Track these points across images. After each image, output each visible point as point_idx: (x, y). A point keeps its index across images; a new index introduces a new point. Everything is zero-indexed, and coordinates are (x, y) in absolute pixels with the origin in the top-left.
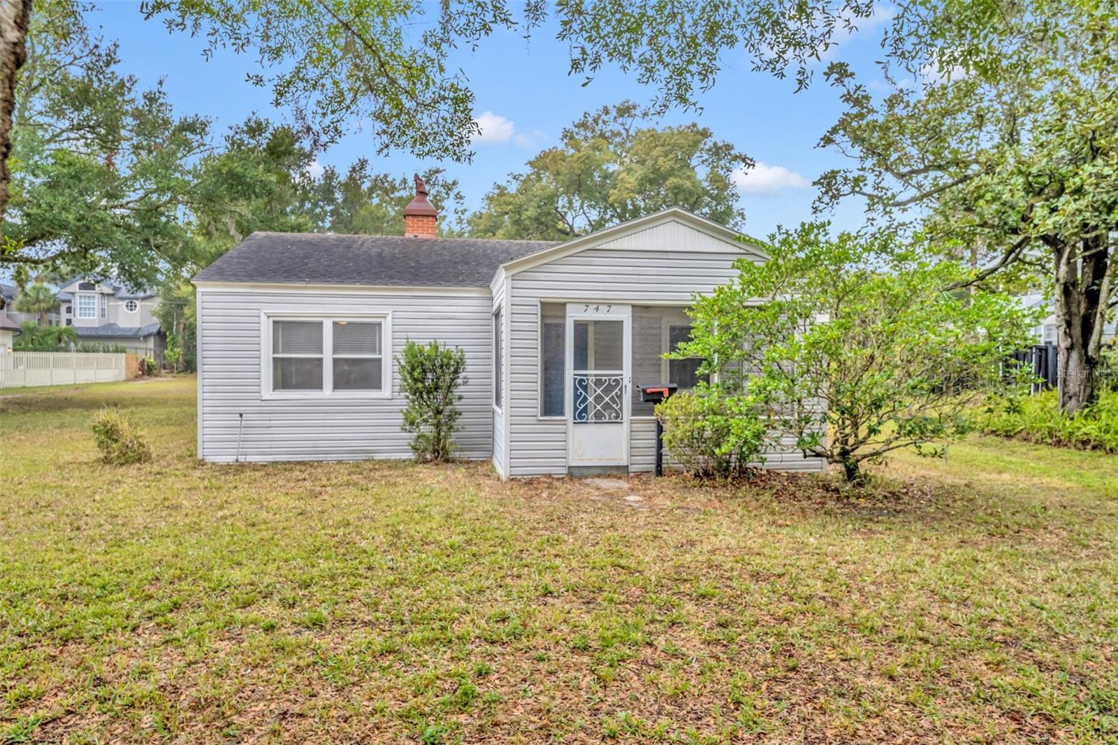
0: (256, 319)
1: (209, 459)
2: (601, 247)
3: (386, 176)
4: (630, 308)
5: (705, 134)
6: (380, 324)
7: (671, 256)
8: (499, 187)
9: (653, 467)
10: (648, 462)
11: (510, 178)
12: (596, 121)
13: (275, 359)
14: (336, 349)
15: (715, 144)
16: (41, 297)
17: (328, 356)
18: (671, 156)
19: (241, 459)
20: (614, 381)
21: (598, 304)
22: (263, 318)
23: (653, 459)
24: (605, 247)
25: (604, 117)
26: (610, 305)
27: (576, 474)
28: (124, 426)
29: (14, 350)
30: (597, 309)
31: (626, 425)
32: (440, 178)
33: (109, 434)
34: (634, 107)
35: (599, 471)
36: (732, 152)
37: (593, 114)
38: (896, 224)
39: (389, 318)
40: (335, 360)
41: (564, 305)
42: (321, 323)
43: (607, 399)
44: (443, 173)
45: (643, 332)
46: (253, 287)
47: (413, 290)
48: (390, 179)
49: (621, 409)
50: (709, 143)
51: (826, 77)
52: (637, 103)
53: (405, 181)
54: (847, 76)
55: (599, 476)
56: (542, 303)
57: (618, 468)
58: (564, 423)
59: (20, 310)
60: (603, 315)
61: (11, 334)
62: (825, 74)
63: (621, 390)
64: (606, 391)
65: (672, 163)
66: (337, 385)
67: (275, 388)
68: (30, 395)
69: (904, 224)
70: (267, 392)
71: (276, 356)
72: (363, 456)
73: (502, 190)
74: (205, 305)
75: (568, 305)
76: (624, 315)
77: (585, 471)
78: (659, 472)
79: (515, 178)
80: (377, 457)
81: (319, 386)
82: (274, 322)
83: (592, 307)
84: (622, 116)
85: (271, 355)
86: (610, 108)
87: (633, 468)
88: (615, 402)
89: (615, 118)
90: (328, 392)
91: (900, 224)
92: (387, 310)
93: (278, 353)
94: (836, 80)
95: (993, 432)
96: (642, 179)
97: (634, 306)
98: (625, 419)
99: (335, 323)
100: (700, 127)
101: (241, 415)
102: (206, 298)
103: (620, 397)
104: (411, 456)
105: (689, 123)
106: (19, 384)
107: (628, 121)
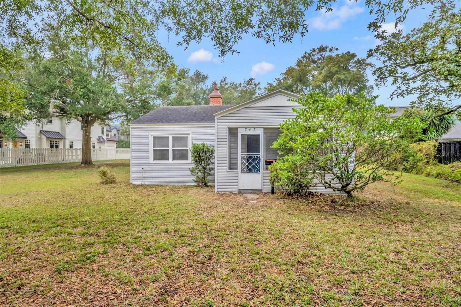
0: (148, 136)
1: (134, 183)
2: (251, 106)
3: (233, 83)
4: (263, 129)
5: (354, 56)
6: (188, 137)
7: (279, 108)
8: (269, 84)
9: (270, 190)
10: (268, 189)
11: (275, 80)
12: (309, 55)
13: (154, 150)
14: (173, 146)
15: (358, 59)
16: (127, 130)
17: (171, 148)
18: (337, 66)
19: (143, 183)
20: (257, 157)
21: (250, 128)
22: (150, 135)
23: (270, 187)
24: (252, 106)
25: (313, 53)
26: (255, 128)
27: (241, 192)
28: (109, 171)
29: (117, 148)
30: (250, 130)
31: (261, 174)
32: (253, 82)
33: (104, 174)
34: (326, 48)
35: (250, 191)
36: (366, 62)
37: (309, 52)
38: (411, 88)
39: (191, 135)
40: (173, 150)
41: (237, 128)
42: (169, 137)
43: (254, 164)
44: (254, 80)
45: (268, 138)
46: (147, 125)
47: (198, 125)
48: (235, 83)
49: (259, 168)
50: (355, 59)
51: (368, 29)
52: (328, 46)
53: (240, 84)
54: (378, 27)
55: (251, 193)
56: (229, 128)
57: (258, 190)
58: (237, 173)
59: (121, 135)
60: (252, 132)
61: (116, 143)
62: (368, 27)
63: (259, 160)
64: (253, 161)
65: (336, 69)
66: (174, 158)
67: (155, 159)
68: (117, 162)
69: (415, 88)
70: (152, 161)
71: (154, 148)
72: (182, 184)
73: (271, 85)
74: (133, 132)
75: (239, 129)
76: (260, 132)
77: (245, 191)
78: (273, 193)
79: (276, 80)
80: (187, 184)
81: (168, 159)
82: (154, 137)
83: (248, 129)
84: (321, 52)
85: (153, 148)
86: (316, 49)
87: (264, 191)
88: (257, 165)
89: (318, 53)
90: (171, 161)
91: (413, 88)
92: (190, 132)
93: (155, 147)
94: (374, 29)
95: (457, 181)
96: (324, 76)
97: (264, 128)
98: (261, 172)
99: (173, 137)
100: (351, 53)
101: (143, 169)
102: (133, 130)
103: (259, 163)
104: (195, 184)
105: (346, 52)
106: (115, 159)
107: (324, 53)
